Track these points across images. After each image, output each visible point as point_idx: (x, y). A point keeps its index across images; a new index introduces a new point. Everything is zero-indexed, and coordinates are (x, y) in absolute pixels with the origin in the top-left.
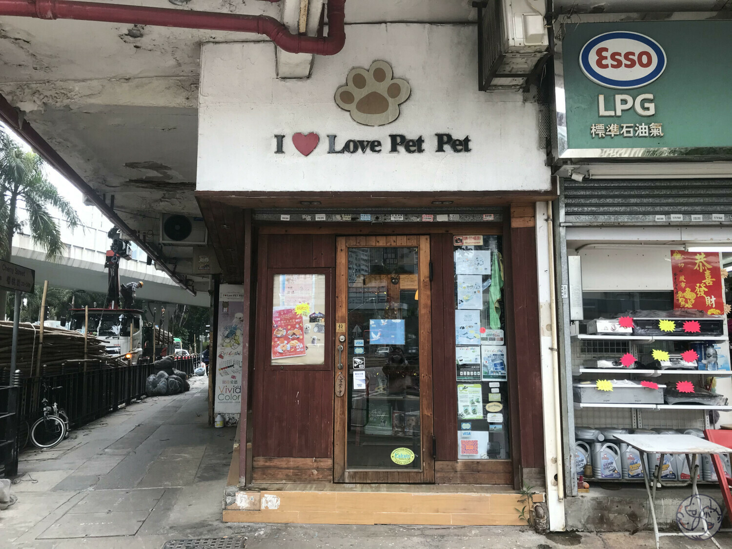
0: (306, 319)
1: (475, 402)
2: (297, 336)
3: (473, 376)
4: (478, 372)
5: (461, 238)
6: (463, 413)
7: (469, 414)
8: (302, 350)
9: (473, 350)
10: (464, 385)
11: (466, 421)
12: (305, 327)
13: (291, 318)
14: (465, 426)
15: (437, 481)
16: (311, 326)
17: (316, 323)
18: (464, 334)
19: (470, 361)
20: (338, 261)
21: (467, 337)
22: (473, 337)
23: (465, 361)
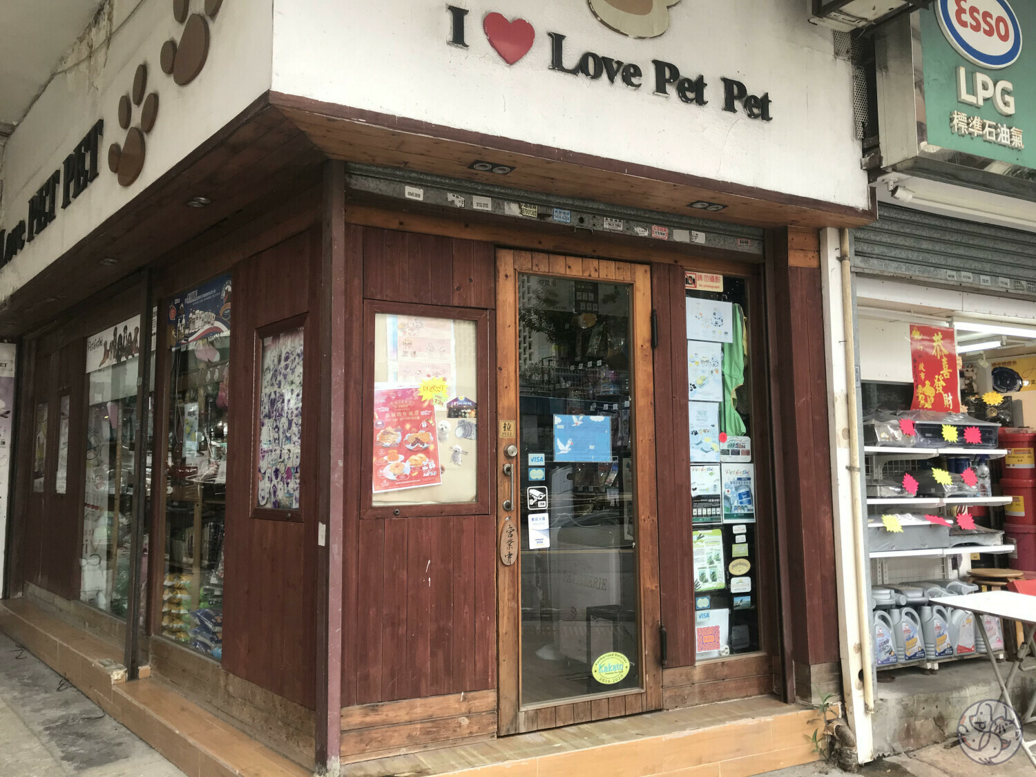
0: (441, 409)
1: (715, 561)
2: (423, 444)
3: (711, 515)
4: (718, 509)
5: (693, 276)
6: (699, 580)
7: (706, 581)
8: (435, 473)
9: (711, 471)
10: (700, 532)
11: (703, 594)
12: (439, 426)
13: (412, 408)
14: (703, 602)
15: (667, 705)
16: (450, 426)
17: (460, 419)
18: (698, 444)
19: (707, 490)
20: (500, 297)
21: (702, 449)
22: (709, 449)
23: (700, 490)
